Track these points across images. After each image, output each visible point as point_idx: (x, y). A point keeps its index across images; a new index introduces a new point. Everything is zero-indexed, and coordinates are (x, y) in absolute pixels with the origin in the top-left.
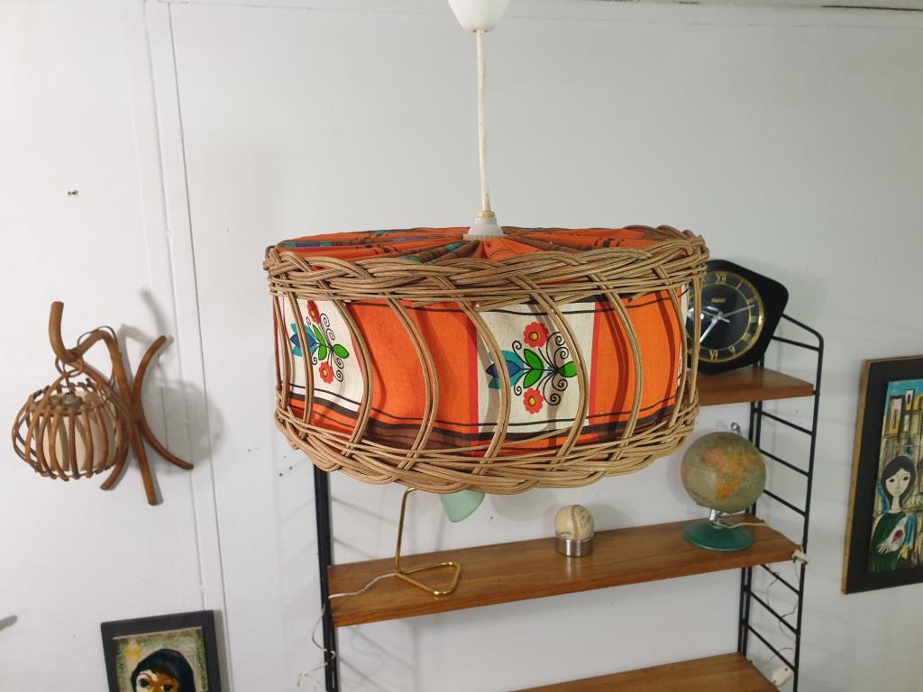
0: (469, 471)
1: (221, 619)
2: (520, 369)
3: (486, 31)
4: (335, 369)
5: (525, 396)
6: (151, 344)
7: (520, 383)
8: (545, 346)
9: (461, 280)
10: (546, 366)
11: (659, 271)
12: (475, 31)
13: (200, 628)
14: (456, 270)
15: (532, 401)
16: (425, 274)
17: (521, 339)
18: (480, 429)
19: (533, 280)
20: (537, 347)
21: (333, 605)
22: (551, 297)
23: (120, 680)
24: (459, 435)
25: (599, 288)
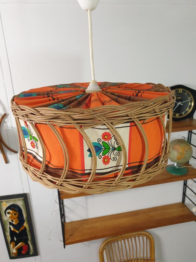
0: (82, 187)
1: (29, 196)
2: (101, 149)
3: (91, 10)
4: (35, 144)
5: (103, 159)
6: (2, 116)
7: (101, 154)
8: (110, 140)
9: (76, 117)
10: (111, 148)
11: (156, 110)
12: (87, 10)
13: (23, 198)
14: (73, 113)
15: (106, 160)
16: (60, 115)
17: (101, 138)
18: (86, 172)
19: (104, 117)
20: (107, 141)
21: (61, 193)
22: (112, 123)
23: (1, 212)
24: (78, 173)
25: (131, 119)
